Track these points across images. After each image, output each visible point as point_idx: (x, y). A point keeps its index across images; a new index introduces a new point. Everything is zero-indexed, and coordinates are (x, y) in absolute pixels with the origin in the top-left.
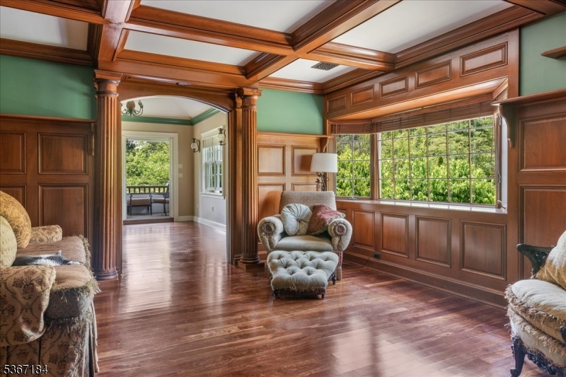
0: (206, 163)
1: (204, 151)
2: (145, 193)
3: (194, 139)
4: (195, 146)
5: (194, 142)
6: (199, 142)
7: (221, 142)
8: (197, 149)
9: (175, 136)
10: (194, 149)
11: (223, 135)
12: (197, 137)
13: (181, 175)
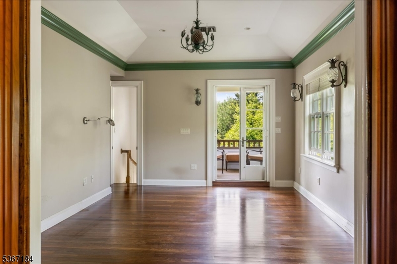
0: (310, 115)
1: (308, 98)
2: (234, 148)
3: (295, 85)
4: (295, 93)
5: (294, 88)
6: (302, 87)
7: (333, 81)
8: (298, 97)
9: (272, 83)
10: (295, 98)
11: (336, 70)
12: (298, 82)
13: (279, 130)
